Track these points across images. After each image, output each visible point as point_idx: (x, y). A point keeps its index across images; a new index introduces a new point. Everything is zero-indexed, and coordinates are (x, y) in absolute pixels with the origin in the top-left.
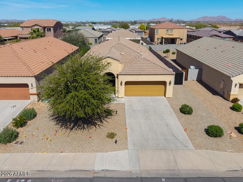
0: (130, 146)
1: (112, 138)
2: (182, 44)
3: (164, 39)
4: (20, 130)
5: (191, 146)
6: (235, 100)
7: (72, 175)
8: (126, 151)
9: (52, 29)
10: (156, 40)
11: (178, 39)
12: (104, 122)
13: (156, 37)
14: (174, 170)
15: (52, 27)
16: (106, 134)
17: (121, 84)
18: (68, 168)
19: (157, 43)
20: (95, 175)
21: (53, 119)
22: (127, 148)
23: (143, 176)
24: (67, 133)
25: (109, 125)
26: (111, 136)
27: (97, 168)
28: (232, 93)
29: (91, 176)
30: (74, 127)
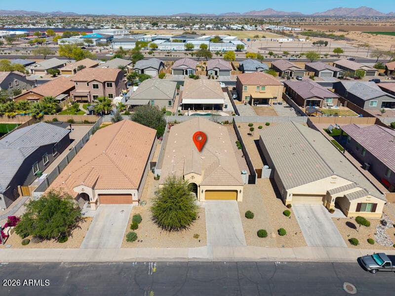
0: (208, 244)
1: (197, 238)
2: (276, 104)
3: (253, 100)
4: (135, 231)
5: (245, 244)
6: (289, 206)
7: (177, 260)
8: (206, 247)
9: (113, 84)
10: (243, 98)
11: (270, 100)
12: (191, 226)
13: (244, 95)
14: (231, 258)
15: (113, 82)
16: (193, 235)
17: (202, 192)
18: (174, 257)
19: (244, 102)
20: (189, 260)
21: (155, 223)
22: (206, 245)
23: (214, 261)
24: (168, 234)
25: (195, 227)
26: (196, 236)
27: (190, 257)
28: (287, 200)
29: (187, 261)
30: (171, 229)
